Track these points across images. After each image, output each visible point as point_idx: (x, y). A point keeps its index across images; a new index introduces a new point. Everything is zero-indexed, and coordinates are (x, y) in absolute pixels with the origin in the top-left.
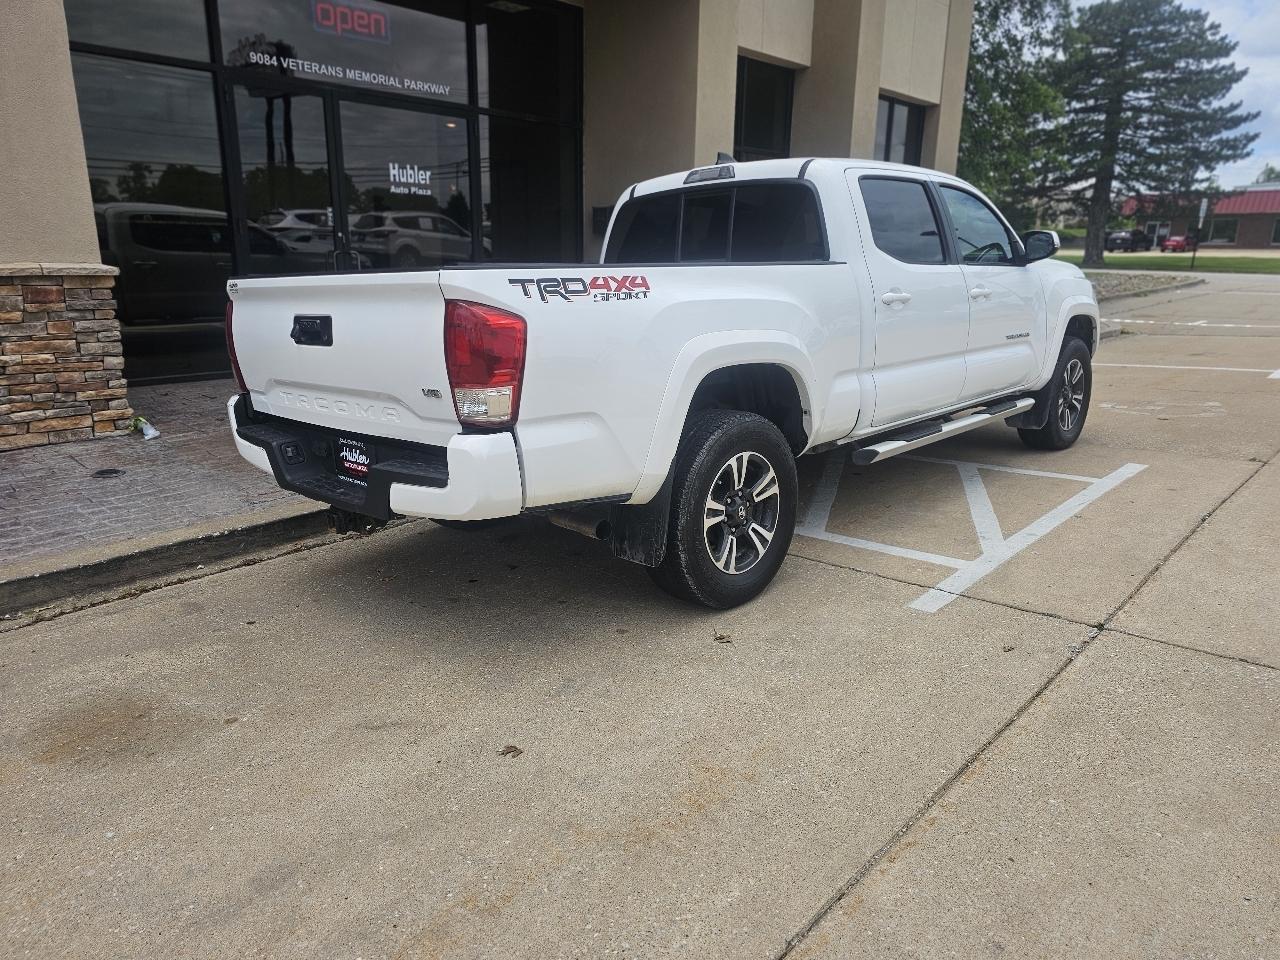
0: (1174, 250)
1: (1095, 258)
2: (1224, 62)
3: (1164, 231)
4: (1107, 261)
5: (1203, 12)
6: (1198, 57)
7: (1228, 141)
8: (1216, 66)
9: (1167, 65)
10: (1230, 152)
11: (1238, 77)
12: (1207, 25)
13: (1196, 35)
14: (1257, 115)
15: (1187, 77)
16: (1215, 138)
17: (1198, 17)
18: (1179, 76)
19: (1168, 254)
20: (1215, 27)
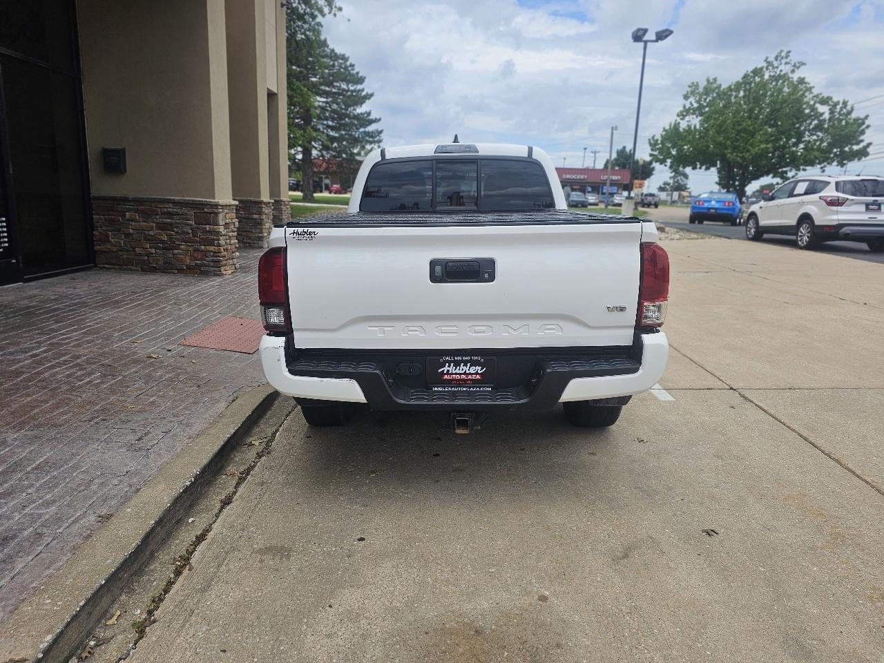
0: (335, 193)
1: (309, 196)
2: (359, 87)
3: (327, 181)
4: (316, 198)
5: (347, 56)
6: (348, 82)
7: (369, 132)
8: (355, 89)
9: (330, 84)
10: (371, 139)
11: (369, 96)
12: (348, 63)
13: (344, 69)
14: (380, 120)
15: (342, 92)
16: (362, 130)
17: (344, 58)
18: (337, 91)
19: (333, 195)
20: (352, 66)
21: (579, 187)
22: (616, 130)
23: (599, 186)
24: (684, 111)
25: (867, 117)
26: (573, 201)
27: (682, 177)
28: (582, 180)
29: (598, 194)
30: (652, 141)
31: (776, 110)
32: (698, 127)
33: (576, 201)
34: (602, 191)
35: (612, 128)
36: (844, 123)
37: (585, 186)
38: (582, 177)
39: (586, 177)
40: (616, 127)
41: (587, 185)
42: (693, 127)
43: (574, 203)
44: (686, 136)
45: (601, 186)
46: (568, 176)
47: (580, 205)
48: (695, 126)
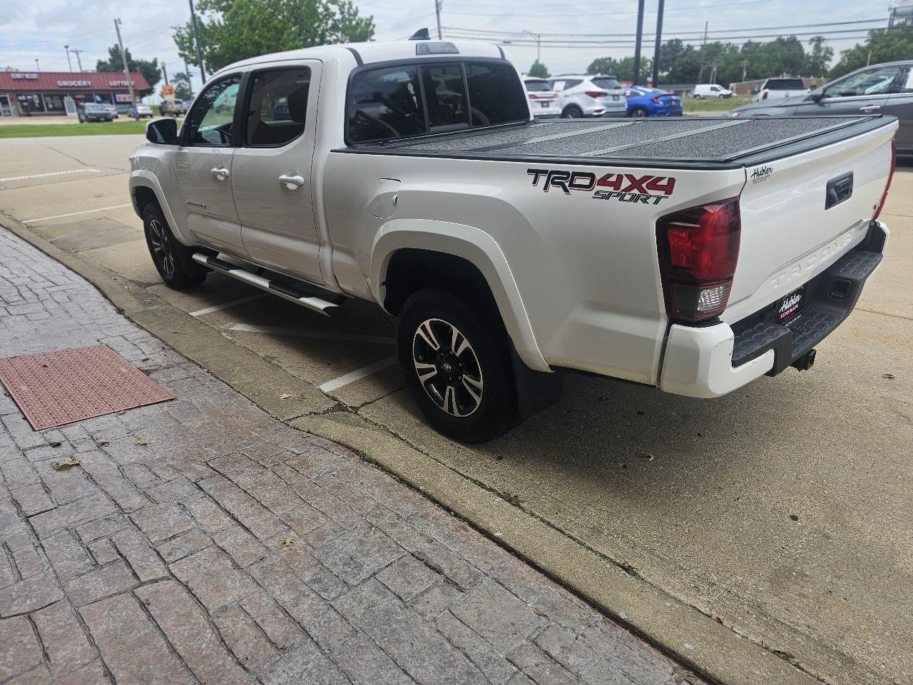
21: (83, 97)
22: (120, 23)
23: (110, 94)
24: (201, 4)
25: (372, 17)
26: (90, 114)
27: (183, 81)
28: (85, 87)
29: (112, 103)
30: (178, 39)
31: (297, 7)
32: (222, 23)
33: (95, 114)
34: (115, 100)
35: (115, 21)
36: (354, 23)
37: (92, 95)
38: (85, 83)
39: (89, 83)
40: (119, 20)
41: (94, 93)
42: (217, 24)
43: (94, 117)
44: (213, 34)
45: (112, 94)
46: (65, 83)
47: (102, 119)
48: (219, 22)
